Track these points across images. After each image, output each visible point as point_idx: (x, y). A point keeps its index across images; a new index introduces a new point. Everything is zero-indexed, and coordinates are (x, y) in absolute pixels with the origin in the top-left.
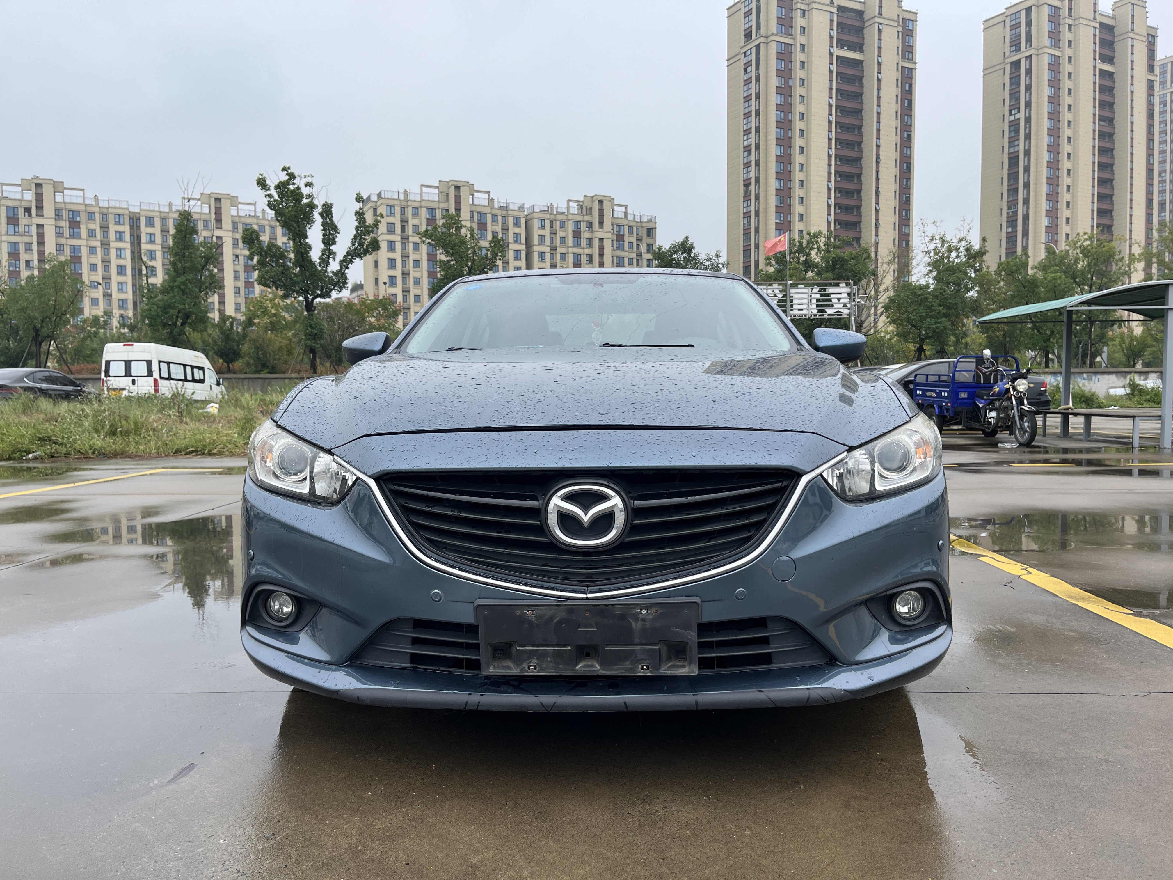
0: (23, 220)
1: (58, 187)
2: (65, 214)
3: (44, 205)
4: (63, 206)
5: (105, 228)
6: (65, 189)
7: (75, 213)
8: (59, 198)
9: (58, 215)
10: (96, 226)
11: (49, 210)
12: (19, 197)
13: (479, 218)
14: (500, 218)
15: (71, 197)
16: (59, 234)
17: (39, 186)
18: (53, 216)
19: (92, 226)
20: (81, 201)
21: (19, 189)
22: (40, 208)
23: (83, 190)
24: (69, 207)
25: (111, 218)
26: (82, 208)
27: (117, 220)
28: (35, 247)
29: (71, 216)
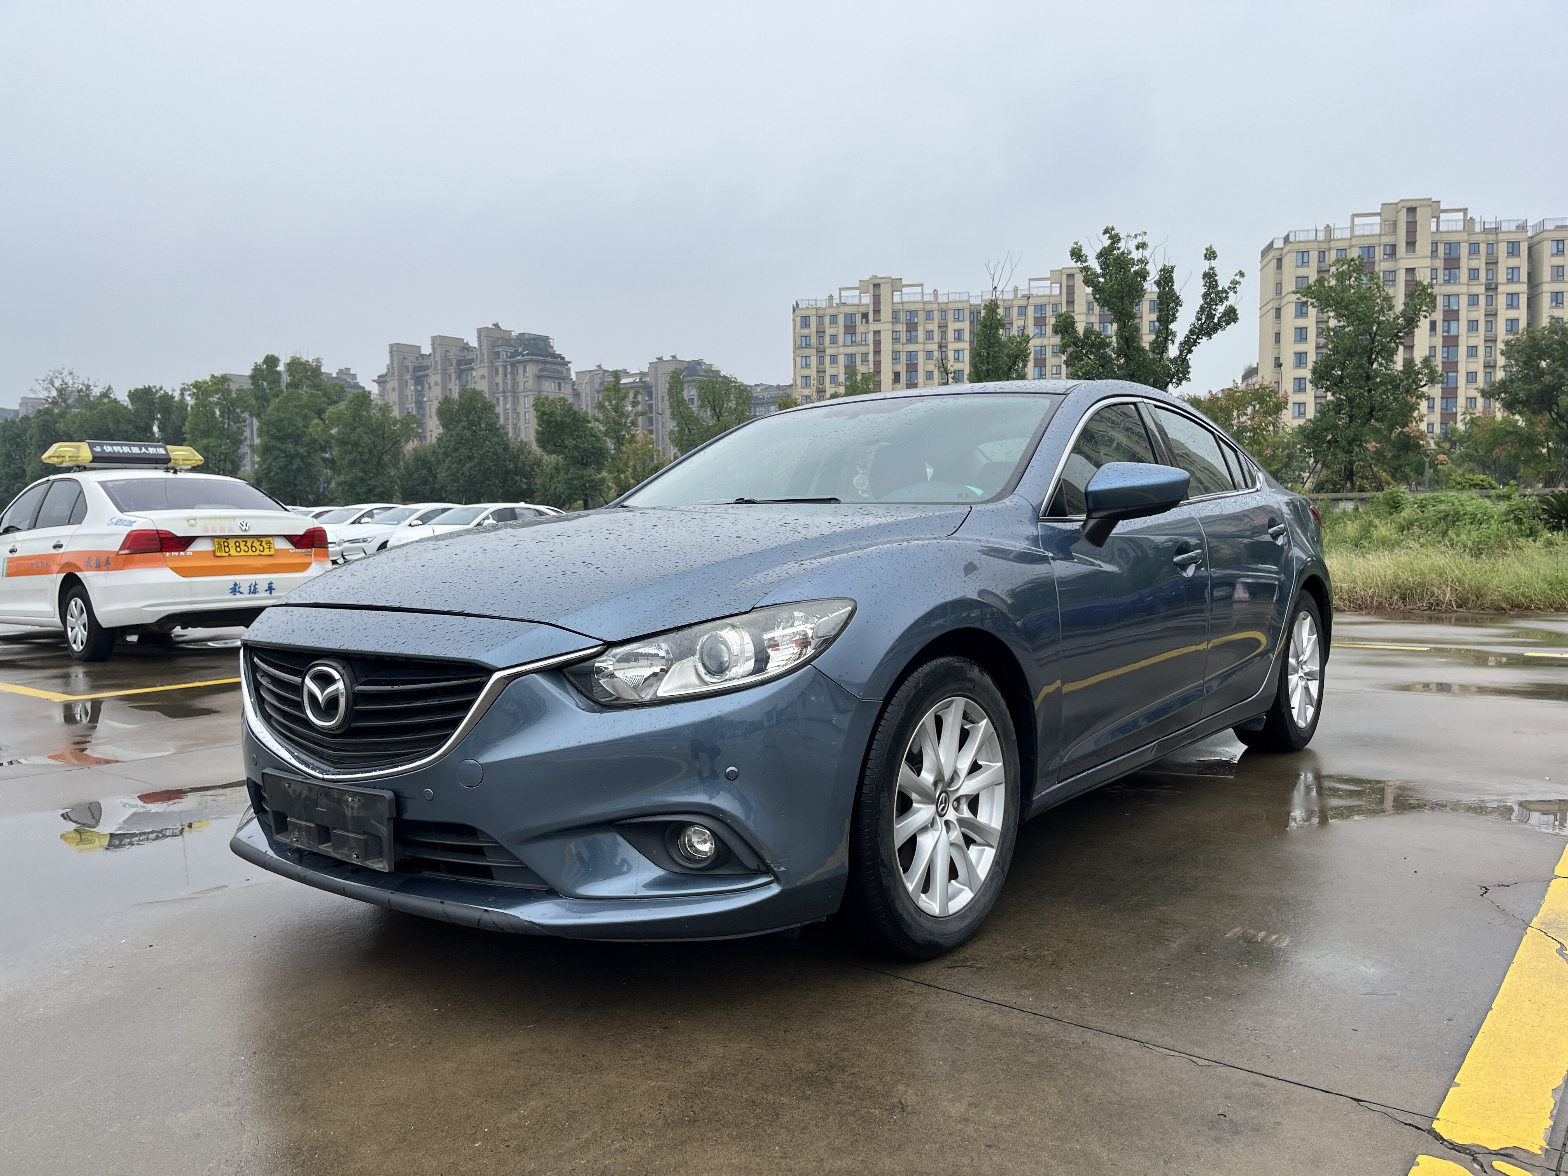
0: (861, 328)
1: (896, 284)
2: (902, 316)
3: (882, 307)
4: (900, 307)
5: (943, 327)
6: (904, 286)
7: (913, 313)
8: (897, 298)
9: (895, 318)
10: (934, 326)
11: (886, 314)
12: (856, 301)
13: (1447, 251)
14: (1483, 248)
15: (910, 295)
16: (896, 340)
17: (877, 286)
18: (891, 320)
19: (930, 327)
20: (918, 298)
21: (857, 292)
22: (877, 312)
23: (922, 285)
24: (907, 307)
25: (950, 316)
26: (920, 306)
27: (956, 316)
28: (871, 357)
29: (908, 318)
